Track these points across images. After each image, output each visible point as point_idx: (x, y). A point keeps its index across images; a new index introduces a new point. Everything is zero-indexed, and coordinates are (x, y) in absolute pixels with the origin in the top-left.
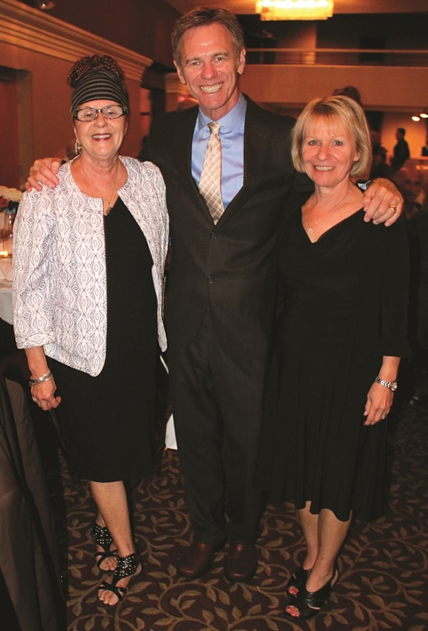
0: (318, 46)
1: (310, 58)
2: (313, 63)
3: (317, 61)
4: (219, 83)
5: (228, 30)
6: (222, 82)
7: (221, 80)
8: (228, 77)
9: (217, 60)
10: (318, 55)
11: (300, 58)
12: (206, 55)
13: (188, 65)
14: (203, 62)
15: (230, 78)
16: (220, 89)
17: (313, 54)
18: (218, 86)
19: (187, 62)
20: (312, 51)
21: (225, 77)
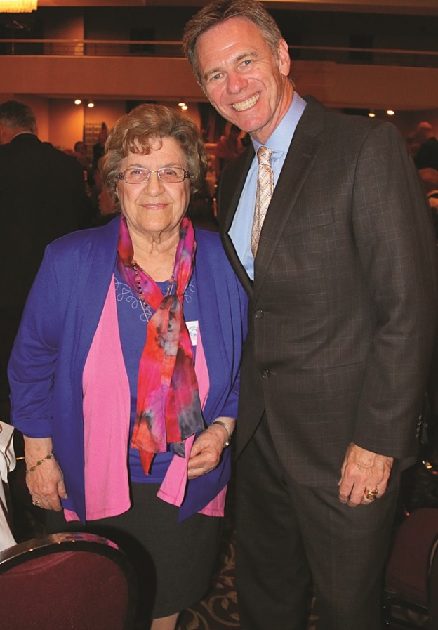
0: (85, 38)
1: (79, 49)
2: (82, 54)
3: (85, 53)
4: (254, 95)
5: (252, 23)
6: (259, 92)
7: (254, 91)
8: (264, 85)
9: (244, 64)
10: (85, 46)
11: (68, 49)
12: (227, 63)
13: (208, 81)
14: (226, 72)
15: (267, 84)
16: (257, 101)
17: (82, 45)
18: (254, 99)
19: (206, 78)
20: (81, 42)
21: (260, 84)
